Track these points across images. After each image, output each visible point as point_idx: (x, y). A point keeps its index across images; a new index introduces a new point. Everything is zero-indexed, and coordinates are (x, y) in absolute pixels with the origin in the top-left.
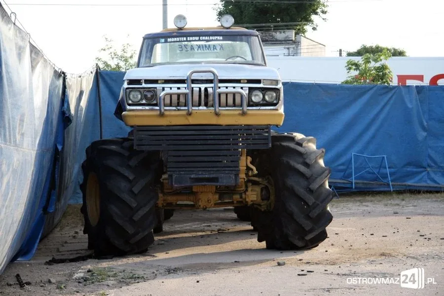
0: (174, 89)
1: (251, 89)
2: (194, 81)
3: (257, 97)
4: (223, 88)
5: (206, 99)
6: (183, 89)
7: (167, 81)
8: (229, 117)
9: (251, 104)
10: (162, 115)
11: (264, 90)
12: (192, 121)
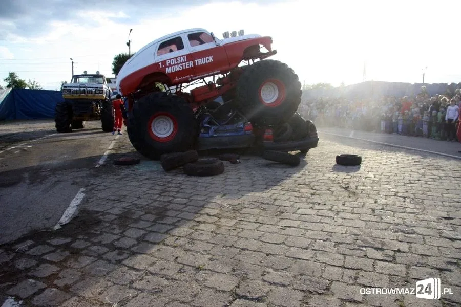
0: (75, 89)
1: (96, 90)
2: (81, 87)
3: (97, 92)
4: (89, 89)
5: (84, 92)
6: (78, 89)
7: (74, 87)
8: (90, 96)
9: (96, 93)
10: (72, 96)
11: (99, 90)
12: (81, 97)
